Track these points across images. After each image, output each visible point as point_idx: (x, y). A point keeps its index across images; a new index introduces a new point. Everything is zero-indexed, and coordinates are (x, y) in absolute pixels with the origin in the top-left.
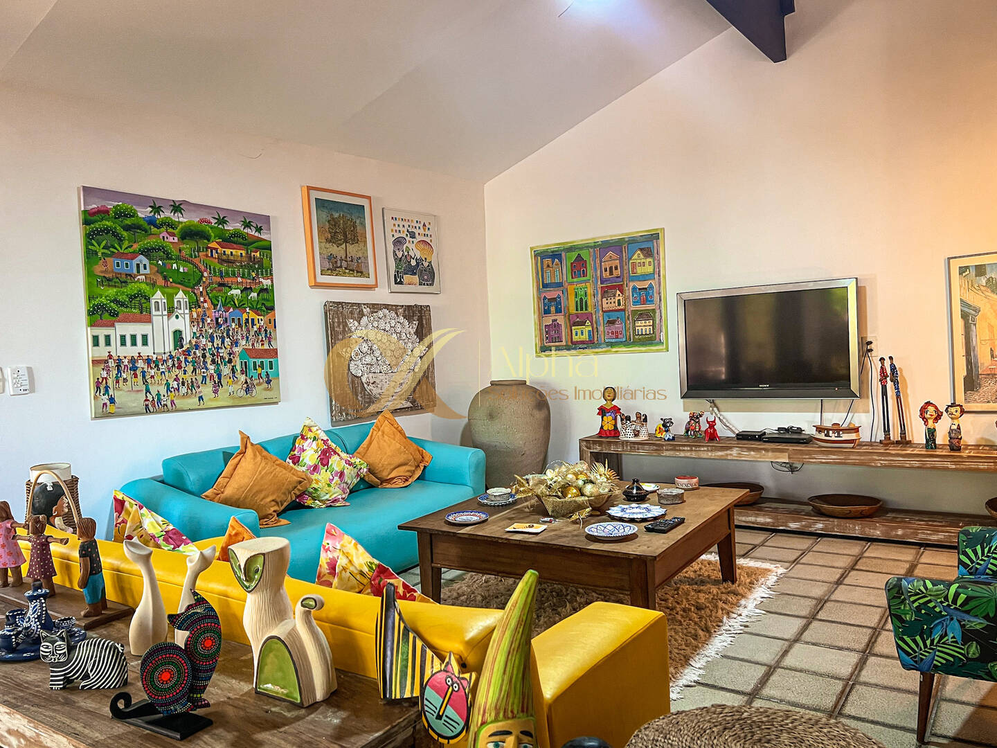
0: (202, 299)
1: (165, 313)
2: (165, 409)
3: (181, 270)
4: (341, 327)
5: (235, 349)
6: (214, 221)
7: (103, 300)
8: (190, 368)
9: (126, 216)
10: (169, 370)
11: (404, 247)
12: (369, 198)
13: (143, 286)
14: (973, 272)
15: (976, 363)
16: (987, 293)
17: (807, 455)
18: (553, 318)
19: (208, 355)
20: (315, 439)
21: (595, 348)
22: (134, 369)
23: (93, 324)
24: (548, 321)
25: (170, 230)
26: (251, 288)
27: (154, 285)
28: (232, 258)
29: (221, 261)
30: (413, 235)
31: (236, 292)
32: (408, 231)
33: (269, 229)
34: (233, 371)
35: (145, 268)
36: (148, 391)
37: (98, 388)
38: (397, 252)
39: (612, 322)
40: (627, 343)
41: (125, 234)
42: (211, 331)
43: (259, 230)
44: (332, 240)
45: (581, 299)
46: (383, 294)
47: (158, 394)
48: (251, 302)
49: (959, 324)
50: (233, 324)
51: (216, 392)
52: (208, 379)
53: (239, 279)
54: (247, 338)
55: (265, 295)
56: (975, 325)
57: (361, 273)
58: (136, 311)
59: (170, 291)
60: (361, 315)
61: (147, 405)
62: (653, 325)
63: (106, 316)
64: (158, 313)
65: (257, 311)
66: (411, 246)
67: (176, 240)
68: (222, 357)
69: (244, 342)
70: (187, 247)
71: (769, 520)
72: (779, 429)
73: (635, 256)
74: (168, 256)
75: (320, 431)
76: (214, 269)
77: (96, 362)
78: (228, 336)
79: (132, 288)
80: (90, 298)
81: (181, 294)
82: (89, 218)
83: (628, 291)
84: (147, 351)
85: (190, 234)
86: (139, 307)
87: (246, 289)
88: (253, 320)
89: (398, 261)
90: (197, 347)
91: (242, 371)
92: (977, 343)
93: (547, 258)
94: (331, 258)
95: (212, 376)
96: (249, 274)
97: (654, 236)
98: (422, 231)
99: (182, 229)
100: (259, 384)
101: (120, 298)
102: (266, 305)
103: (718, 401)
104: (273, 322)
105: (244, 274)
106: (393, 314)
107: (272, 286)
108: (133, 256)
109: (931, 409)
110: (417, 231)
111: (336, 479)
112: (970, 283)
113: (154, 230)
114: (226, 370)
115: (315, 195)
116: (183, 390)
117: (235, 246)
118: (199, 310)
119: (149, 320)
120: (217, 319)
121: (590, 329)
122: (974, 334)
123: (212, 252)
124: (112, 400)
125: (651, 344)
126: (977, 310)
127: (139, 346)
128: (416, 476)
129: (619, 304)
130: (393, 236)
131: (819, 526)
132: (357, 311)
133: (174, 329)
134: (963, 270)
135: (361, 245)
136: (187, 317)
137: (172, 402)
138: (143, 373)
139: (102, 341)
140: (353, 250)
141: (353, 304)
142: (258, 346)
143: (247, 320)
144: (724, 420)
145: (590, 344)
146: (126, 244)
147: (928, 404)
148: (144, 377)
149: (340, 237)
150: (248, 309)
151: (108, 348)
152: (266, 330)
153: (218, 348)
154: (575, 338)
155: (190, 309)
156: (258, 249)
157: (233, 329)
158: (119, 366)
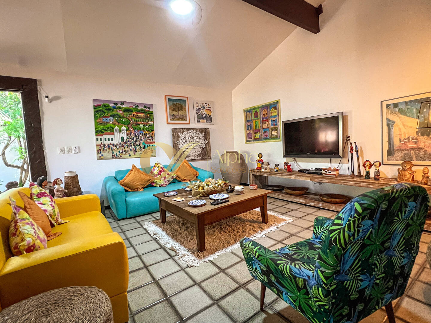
0: (130, 128)
1: (119, 132)
2: (119, 158)
3: (124, 120)
4: (176, 135)
5: (141, 142)
6: (134, 107)
7: (99, 129)
8: (126, 147)
9: (106, 106)
10: (120, 147)
11: (201, 111)
12: (187, 97)
13: (112, 125)
14: (392, 106)
15: (393, 144)
16: (399, 115)
17: (317, 179)
18: (250, 131)
19: (132, 143)
20: (158, 167)
21: (260, 141)
22: (109, 147)
23: (96, 135)
24: (248, 132)
25: (120, 110)
26: (146, 125)
27: (115, 124)
28: (140, 116)
29: (136, 117)
30: (204, 108)
31: (141, 126)
32: (202, 106)
33: (153, 108)
34: (140, 148)
35: (112, 120)
36: (113, 153)
37: (98, 152)
38: (198, 113)
39: (265, 132)
40: (269, 139)
41: (106, 111)
42: (133, 137)
43: (149, 108)
44: (174, 110)
45: (257, 125)
46: (192, 126)
47: (116, 154)
48: (146, 129)
49: (386, 128)
50: (140, 135)
51: (135, 153)
52: (132, 150)
53: (143, 122)
54: (145, 139)
55: (151, 127)
56: (393, 128)
57: (184, 119)
58: (110, 132)
59: (120, 126)
60: (184, 131)
61: (113, 157)
62: (277, 133)
63: (100, 133)
64: (116, 132)
65: (148, 131)
66: (203, 111)
67: (122, 112)
68: (137, 144)
69: (144, 140)
70: (125, 114)
71: (304, 201)
72: (315, 169)
73: (272, 110)
74: (119, 117)
75: (161, 165)
76: (134, 120)
77: (97, 145)
78: (139, 138)
79: (108, 126)
80: (96, 128)
81: (123, 127)
82: (95, 107)
83: (270, 122)
84: (113, 142)
85: (126, 110)
86: (111, 131)
87: (145, 125)
88: (147, 134)
89: (198, 115)
90: (129, 141)
91: (143, 148)
92: (393, 136)
93: (248, 112)
94: (173, 115)
95: (133, 149)
96: (146, 121)
97: (277, 102)
98: (207, 106)
99: (124, 109)
100: (149, 151)
101: (104, 128)
102: (152, 129)
103: (296, 158)
104: (153, 134)
105: (144, 121)
106: (195, 131)
107: (153, 124)
108: (108, 117)
109: (368, 163)
110: (205, 106)
111: (163, 179)
112: (391, 111)
113: (115, 110)
114: (138, 148)
115: (168, 98)
116: (124, 153)
117: (141, 113)
118: (129, 131)
119: (113, 134)
120: (135, 134)
121: (259, 134)
122: (392, 133)
123: (133, 115)
124: (102, 155)
125: (277, 139)
126: (394, 122)
127: (111, 141)
128: (194, 179)
129: (267, 126)
130: (196, 108)
131: (320, 205)
132: (182, 131)
133: (121, 137)
134: (388, 106)
135: (184, 111)
136: (126, 133)
137: (121, 156)
138: (112, 148)
139: (99, 140)
140: (181, 113)
141: (181, 129)
142: (149, 141)
143: (145, 134)
144: (298, 165)
145: (259, 139)
146: (106, 114)
147: (367, 161)
148: (112, 149)
149: (177, 109)
150: (145, 131)
151: (101, 142)
152: (151, 137)
153: (135, 142)
154: (255, 138)
155: (126, 131)
156: (149, 114)
157: (140, 136)
158: (104, 146)
